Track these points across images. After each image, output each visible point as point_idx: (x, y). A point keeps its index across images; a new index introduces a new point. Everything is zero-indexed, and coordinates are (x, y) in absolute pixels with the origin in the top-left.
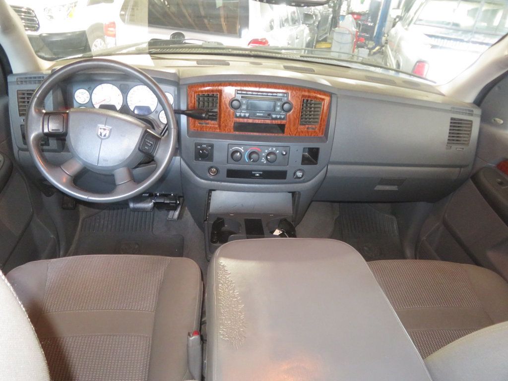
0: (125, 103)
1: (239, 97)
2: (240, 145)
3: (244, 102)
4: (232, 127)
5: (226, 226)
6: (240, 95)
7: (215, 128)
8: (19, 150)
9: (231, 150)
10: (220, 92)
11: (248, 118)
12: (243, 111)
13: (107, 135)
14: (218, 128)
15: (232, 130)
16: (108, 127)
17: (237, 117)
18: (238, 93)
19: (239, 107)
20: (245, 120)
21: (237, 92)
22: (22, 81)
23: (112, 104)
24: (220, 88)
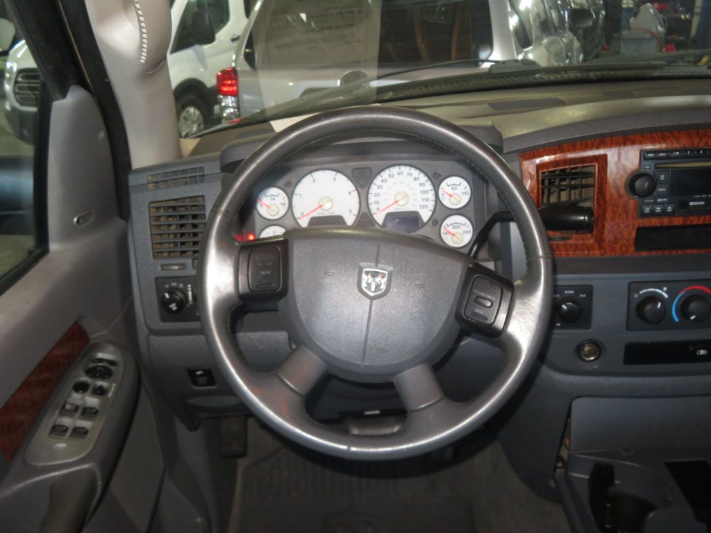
0: (364, 210)
1: (648, 167)
2: (658, 284)
3: (662, 177)
4: (632, 241)
5: (617, 482)
6: (652, 163)
7: (589, 248)
8: (149, 334)
9: (636, 296)
10: (603, 160)
11: (672, 214)
12: (659, 200)
13: (383, 287)
14: (596, 246)
15: (632, 249)
16: (385, 269)
17: (643, 215)
18: (646, 159)
19: (650, 192)
20: (666, 221)
21: (644, 156)
22: (157, 182)
23: (336, 212)
24: (601, 152)
